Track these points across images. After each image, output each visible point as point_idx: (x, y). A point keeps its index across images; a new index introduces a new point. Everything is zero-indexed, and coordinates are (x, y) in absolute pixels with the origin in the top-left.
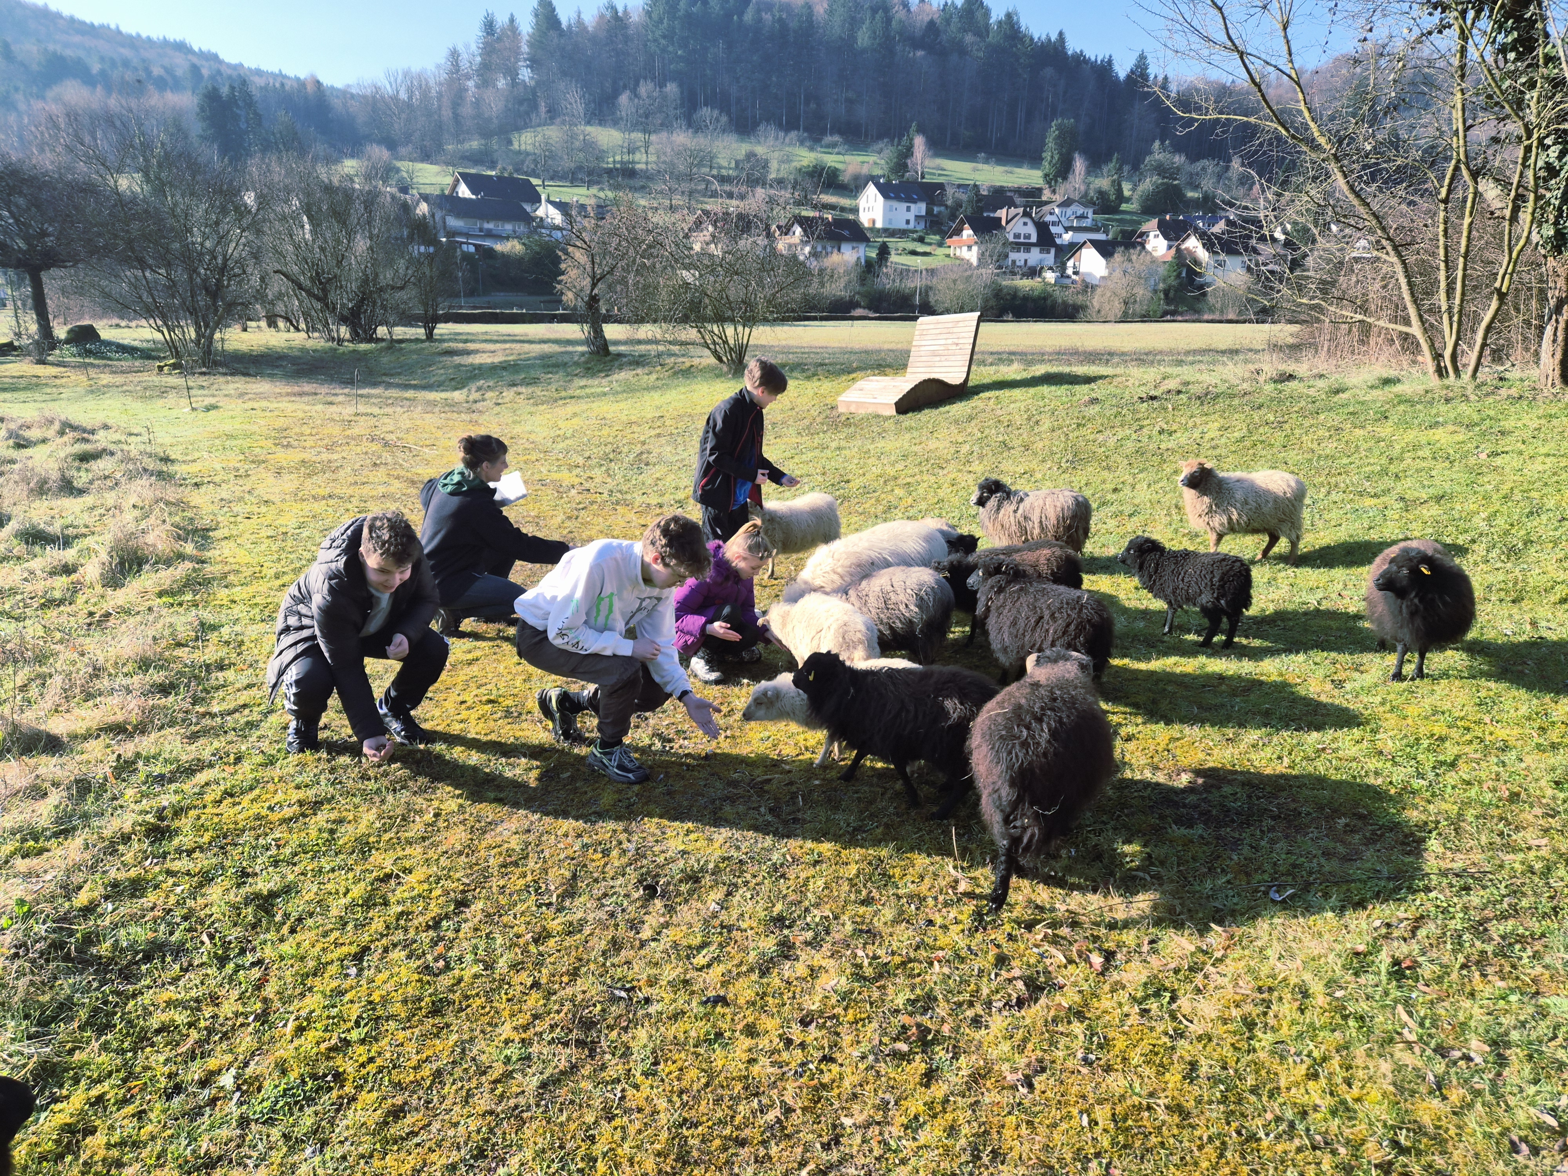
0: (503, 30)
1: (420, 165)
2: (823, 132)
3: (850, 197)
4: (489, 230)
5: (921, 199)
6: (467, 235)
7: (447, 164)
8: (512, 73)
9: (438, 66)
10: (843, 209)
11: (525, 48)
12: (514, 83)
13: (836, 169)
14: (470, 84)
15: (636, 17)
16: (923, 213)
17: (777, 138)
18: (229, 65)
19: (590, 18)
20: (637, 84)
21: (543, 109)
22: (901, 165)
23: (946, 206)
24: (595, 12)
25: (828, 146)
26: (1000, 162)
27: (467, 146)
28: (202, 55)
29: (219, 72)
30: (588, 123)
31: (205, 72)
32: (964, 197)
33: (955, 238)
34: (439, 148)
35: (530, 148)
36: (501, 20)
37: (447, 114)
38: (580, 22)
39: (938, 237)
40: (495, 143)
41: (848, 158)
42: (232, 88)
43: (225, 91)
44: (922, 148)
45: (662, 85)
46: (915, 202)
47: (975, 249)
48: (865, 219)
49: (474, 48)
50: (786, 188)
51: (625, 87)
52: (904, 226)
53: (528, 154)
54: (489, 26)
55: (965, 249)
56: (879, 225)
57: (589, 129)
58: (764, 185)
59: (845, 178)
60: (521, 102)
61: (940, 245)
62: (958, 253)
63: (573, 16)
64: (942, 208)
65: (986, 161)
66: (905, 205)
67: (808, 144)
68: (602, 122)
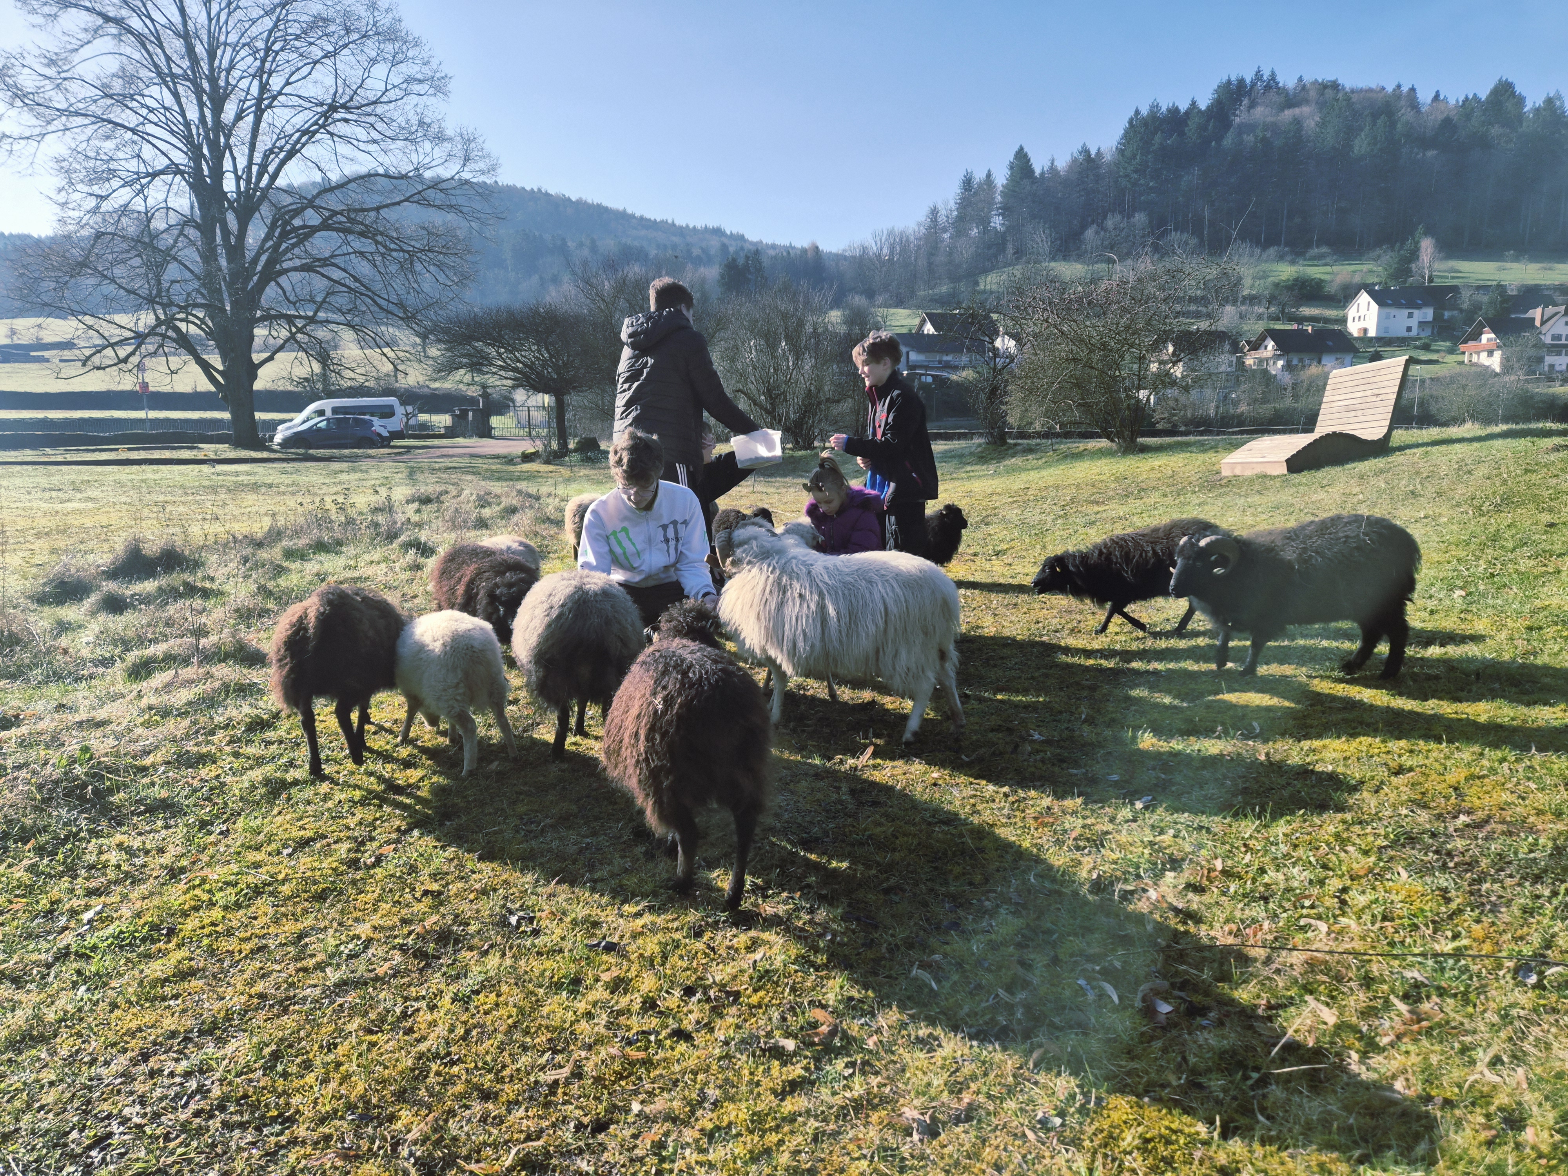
0: (980, 185)
1: (892, 311)
2: (1309, 245)
3: (1336, 308)
4: (948, 362)
5: (1426, 304)
6: (926, 368)
7: (918, 307)
8: (985, 222)
9: (919, 224)
10: (1327, 320)
11: (999, 198)
12: (985, 231)
13: (1321, 281)
14: (946, 236)
15: (1108, 157)
16: (1430, 318)
17: (1252, 255)
18: (752, 243)
19: (1062, 163)
20: (1105, 217)
21: (1010, 249)
22: (1403, 270)
23: (1461, 311)
24: (1068, 158)
25: (1313, 258)
26: (1534, 259)
27: (936, 291)
28: (732, 236)
29: (742, 248)
30: (1053, 259)
31: (732, 249)
32: (1485, 299)
33: (1471, 343)
34: (912, 294)
35: (994, 287)
36: (979, 176)
37: (922, 263)
38: (1053, 168)
39: (1448, 344)
40: (962, 286)
41: (1336, 268)
42: (747, 258)
43: (741, 261)
44: (1430, 250)
45: (1130, 216)
46: (1418, 307)
47: (1498, 354)
48: (1353, 329)
49: (952, 205)
50: (1260, 303)
51: (1093, 222)
52: (1404, 334)
53: (991, 292)
54: (968, 182)
55: (1484, 355)
56: (1372, 333)
57: (1053, 264)
58: (1235, 302)
59: (1331, 289)
60: (989, 247)
61: (1451, 351)
62: (1475, 358)
63: (1047, 165)
64: (1455, 313)
65: (1516, 259)
66: (1406, 312)
67: (1289, 258)
68: (1066, 258)
